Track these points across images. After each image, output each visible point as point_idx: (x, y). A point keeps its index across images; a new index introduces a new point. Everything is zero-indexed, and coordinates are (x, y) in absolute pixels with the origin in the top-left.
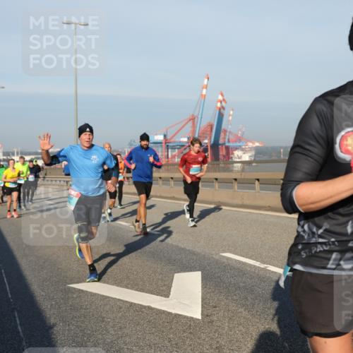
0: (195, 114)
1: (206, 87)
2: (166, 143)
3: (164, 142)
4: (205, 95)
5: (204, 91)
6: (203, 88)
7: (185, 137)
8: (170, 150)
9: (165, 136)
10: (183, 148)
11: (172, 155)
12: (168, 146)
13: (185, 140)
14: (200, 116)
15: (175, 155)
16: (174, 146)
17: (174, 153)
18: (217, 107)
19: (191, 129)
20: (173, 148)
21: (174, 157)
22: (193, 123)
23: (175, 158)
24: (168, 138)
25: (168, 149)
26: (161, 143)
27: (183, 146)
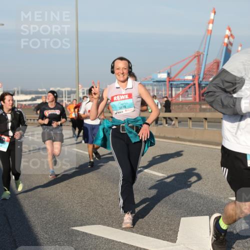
0: (201, 51)
1: (212, 22)
2: (169, 81)
3: (167, 80)
4: (211, 31)
5: (211, 26)
6: (209, 23)
7: (189, 75)
8: (173, 89)
9: (169, 74)
10: (188, 87)
11: (175, 94)
12: (171, 84)
13: (190, 78)
14: (205, 54)
15: (179, 94)
16: (178, 84)
17: (178, 92)
18: (224, 43)
19: (196, 66)
20: (177, 87)
21: (177, 96)
22: (199, 61)
23: (179, 97)
24: (172, 75)
25: (172, 88)
26: (165, 81)
27: (188, 84)
